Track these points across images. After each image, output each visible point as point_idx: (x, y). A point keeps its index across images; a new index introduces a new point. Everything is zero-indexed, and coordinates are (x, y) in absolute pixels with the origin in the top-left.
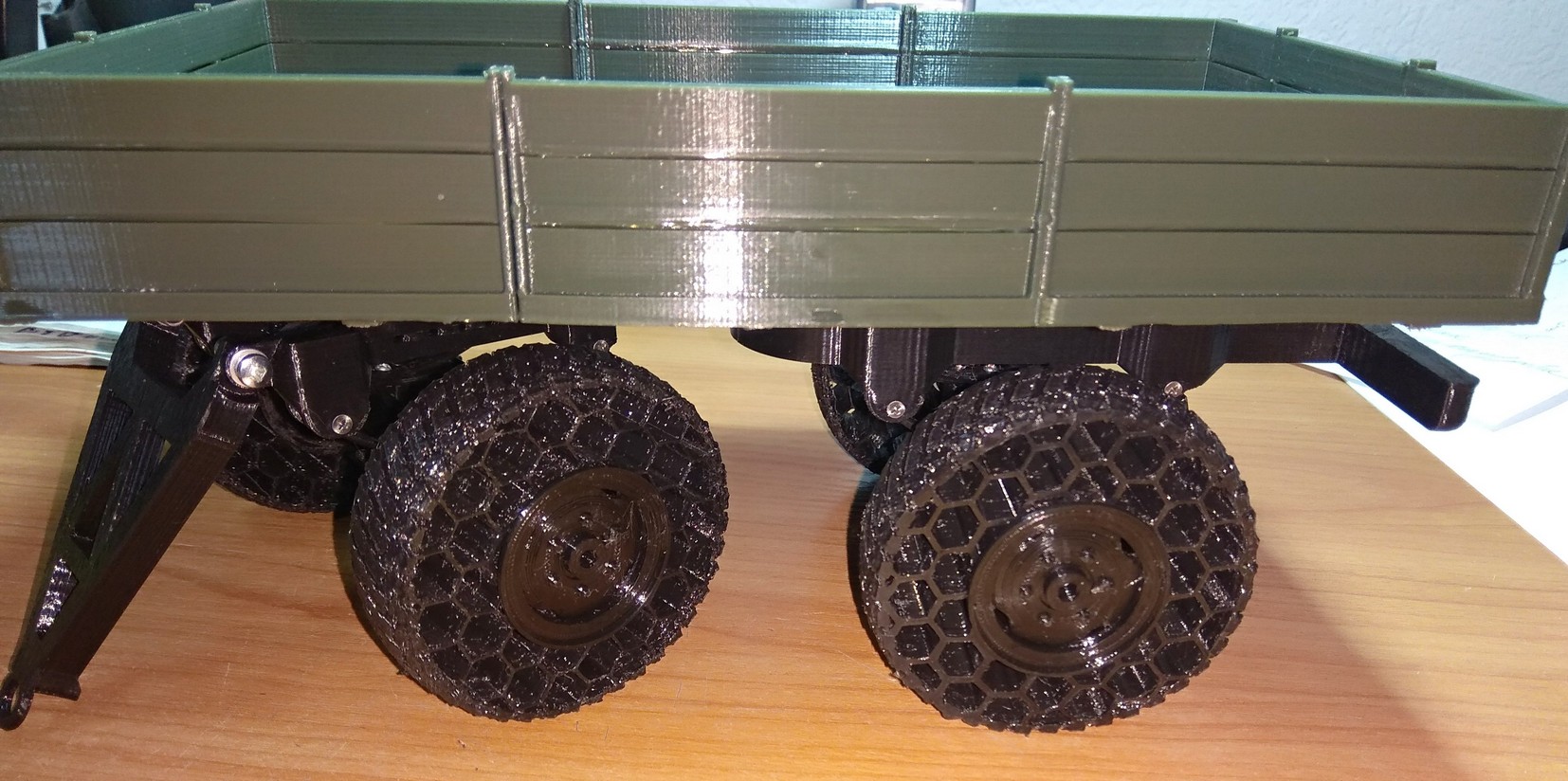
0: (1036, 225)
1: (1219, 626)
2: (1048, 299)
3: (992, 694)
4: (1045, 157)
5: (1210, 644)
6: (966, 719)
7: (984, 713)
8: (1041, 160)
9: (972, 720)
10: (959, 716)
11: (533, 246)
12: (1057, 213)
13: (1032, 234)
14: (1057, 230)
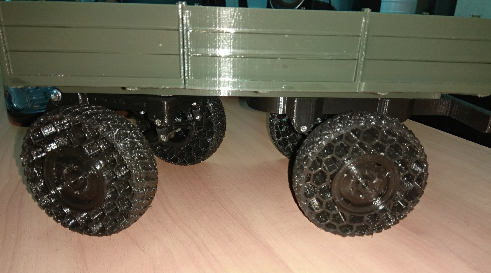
0: (358, 57)
1: (422, 179)
2: (362, 83)
3: (355, 225)
4: (362, 35)
5: (421, 186)
6: (350, 235)
7: (355, 232)
8: (360, 35)
9: (352, 235)
10: (347, 235)
11: (191, 63)
12: (365, 53)
13: (356, 61)
14: (365, 59)
